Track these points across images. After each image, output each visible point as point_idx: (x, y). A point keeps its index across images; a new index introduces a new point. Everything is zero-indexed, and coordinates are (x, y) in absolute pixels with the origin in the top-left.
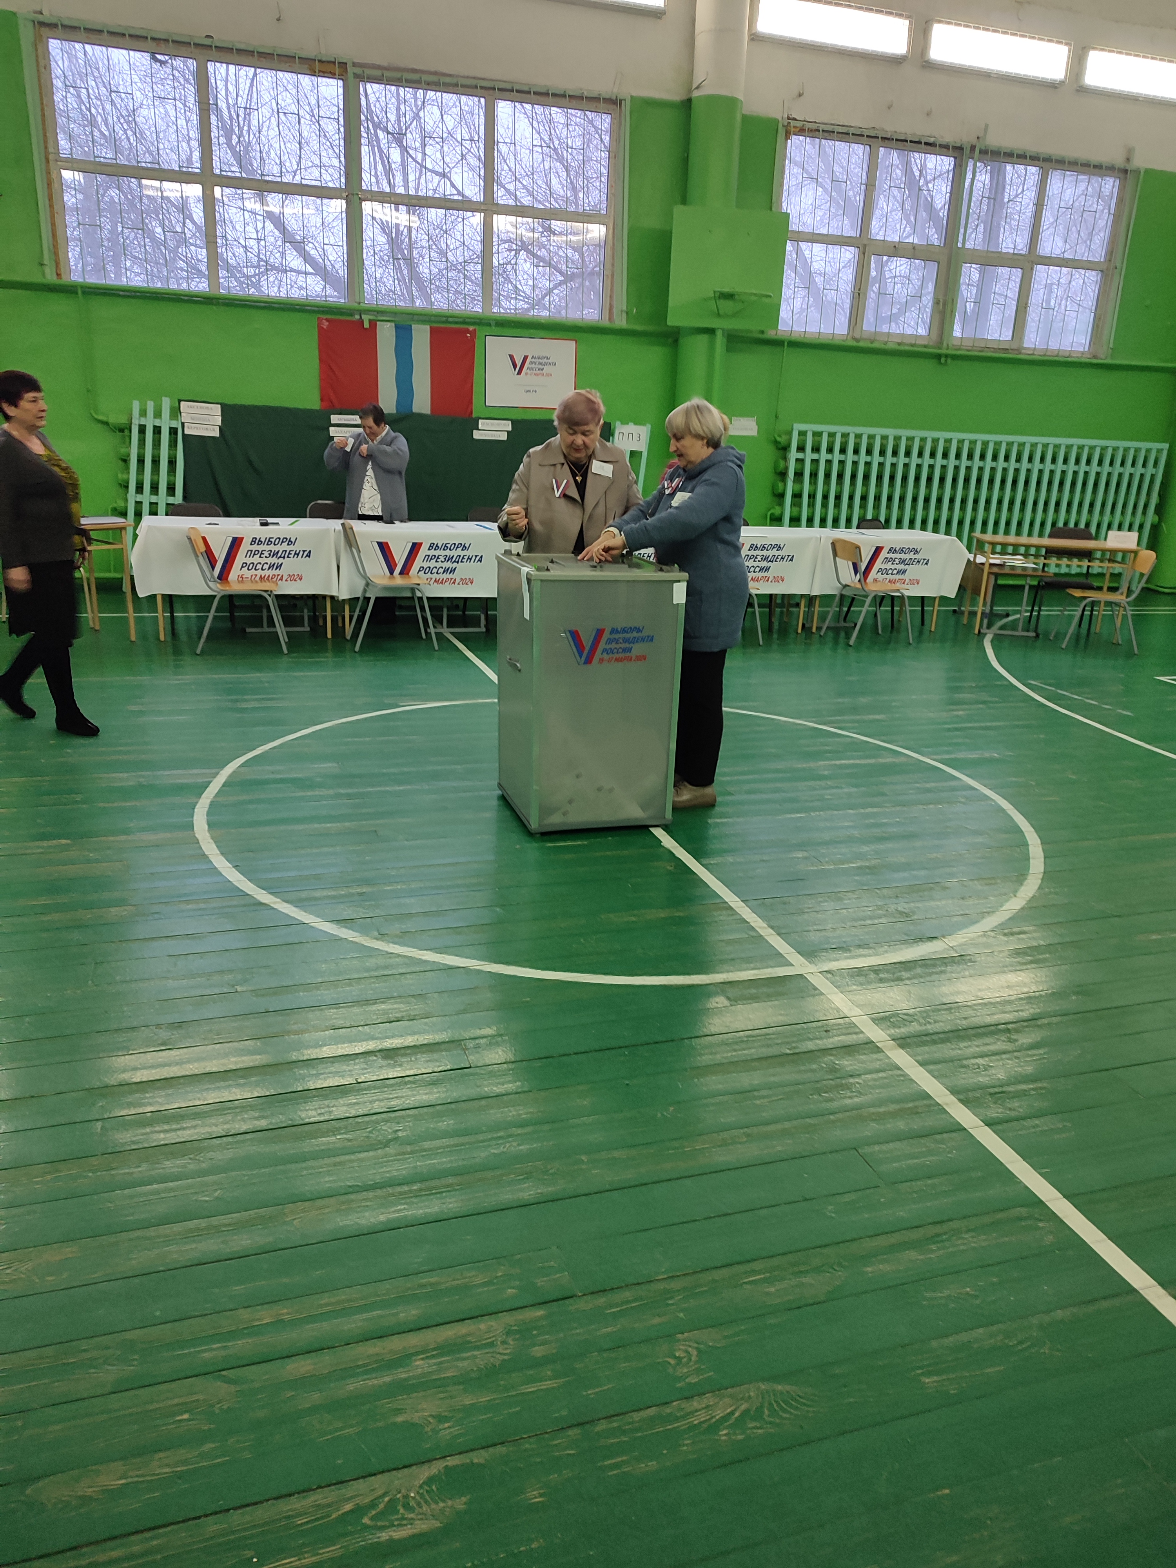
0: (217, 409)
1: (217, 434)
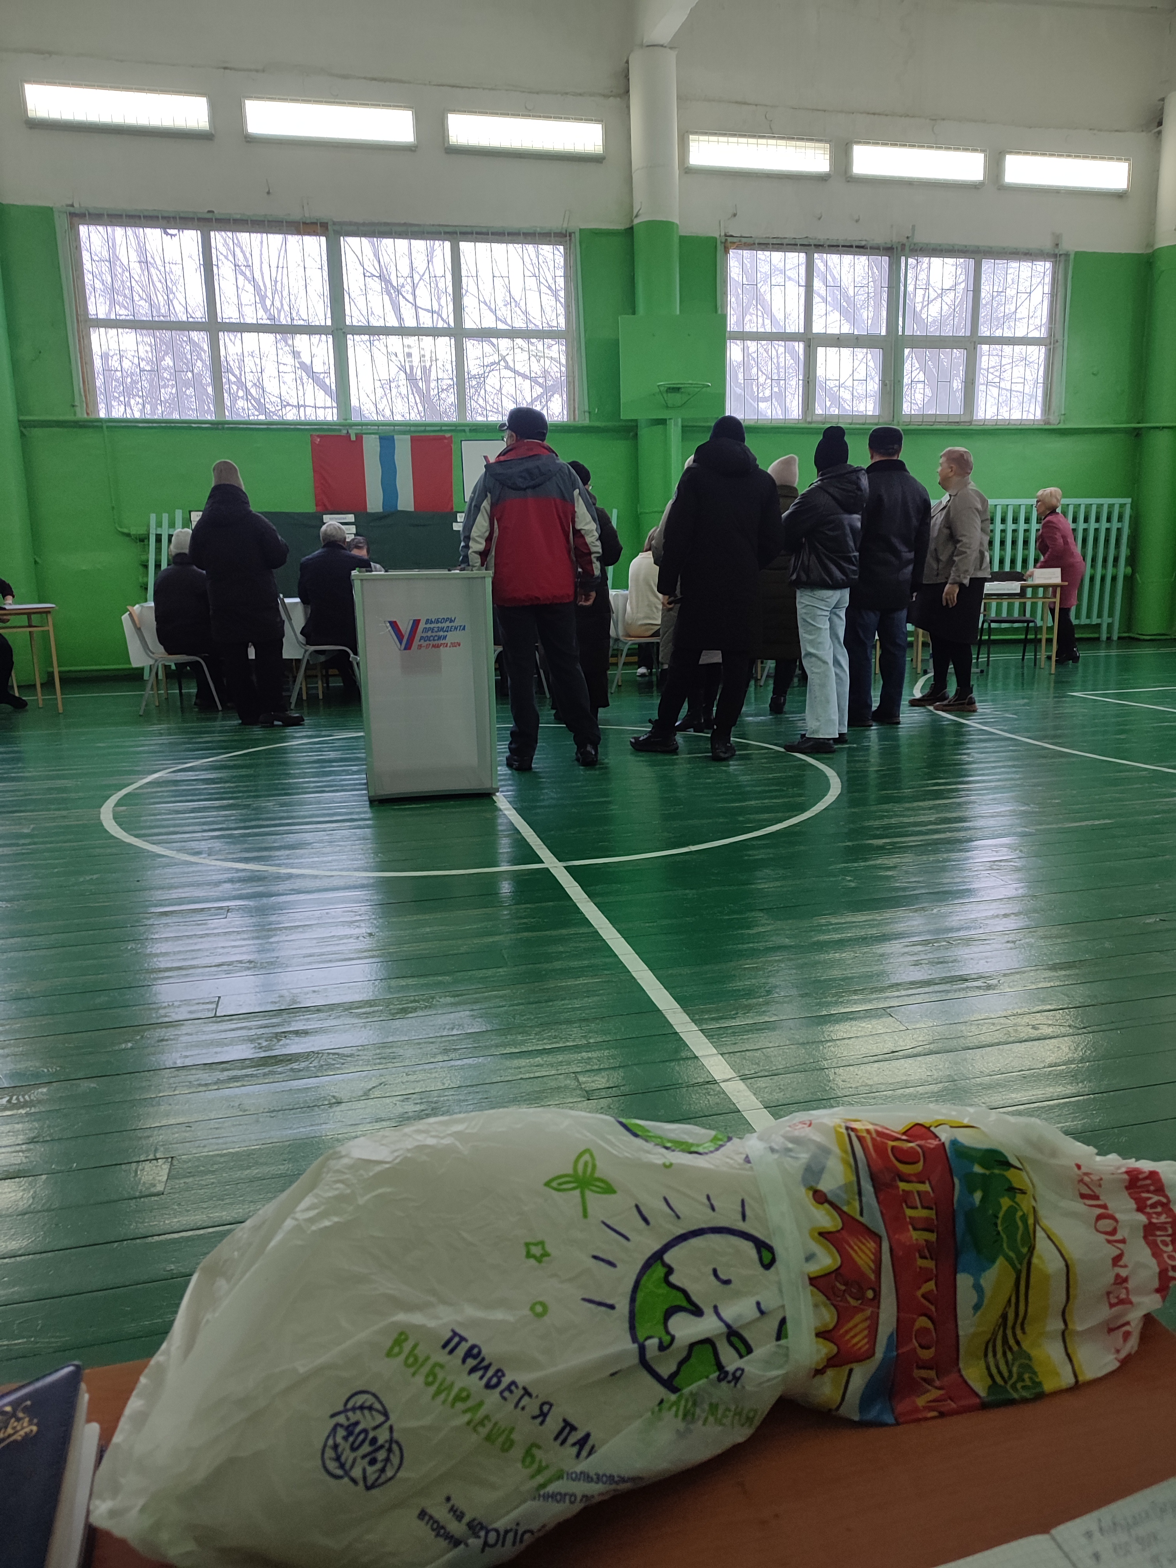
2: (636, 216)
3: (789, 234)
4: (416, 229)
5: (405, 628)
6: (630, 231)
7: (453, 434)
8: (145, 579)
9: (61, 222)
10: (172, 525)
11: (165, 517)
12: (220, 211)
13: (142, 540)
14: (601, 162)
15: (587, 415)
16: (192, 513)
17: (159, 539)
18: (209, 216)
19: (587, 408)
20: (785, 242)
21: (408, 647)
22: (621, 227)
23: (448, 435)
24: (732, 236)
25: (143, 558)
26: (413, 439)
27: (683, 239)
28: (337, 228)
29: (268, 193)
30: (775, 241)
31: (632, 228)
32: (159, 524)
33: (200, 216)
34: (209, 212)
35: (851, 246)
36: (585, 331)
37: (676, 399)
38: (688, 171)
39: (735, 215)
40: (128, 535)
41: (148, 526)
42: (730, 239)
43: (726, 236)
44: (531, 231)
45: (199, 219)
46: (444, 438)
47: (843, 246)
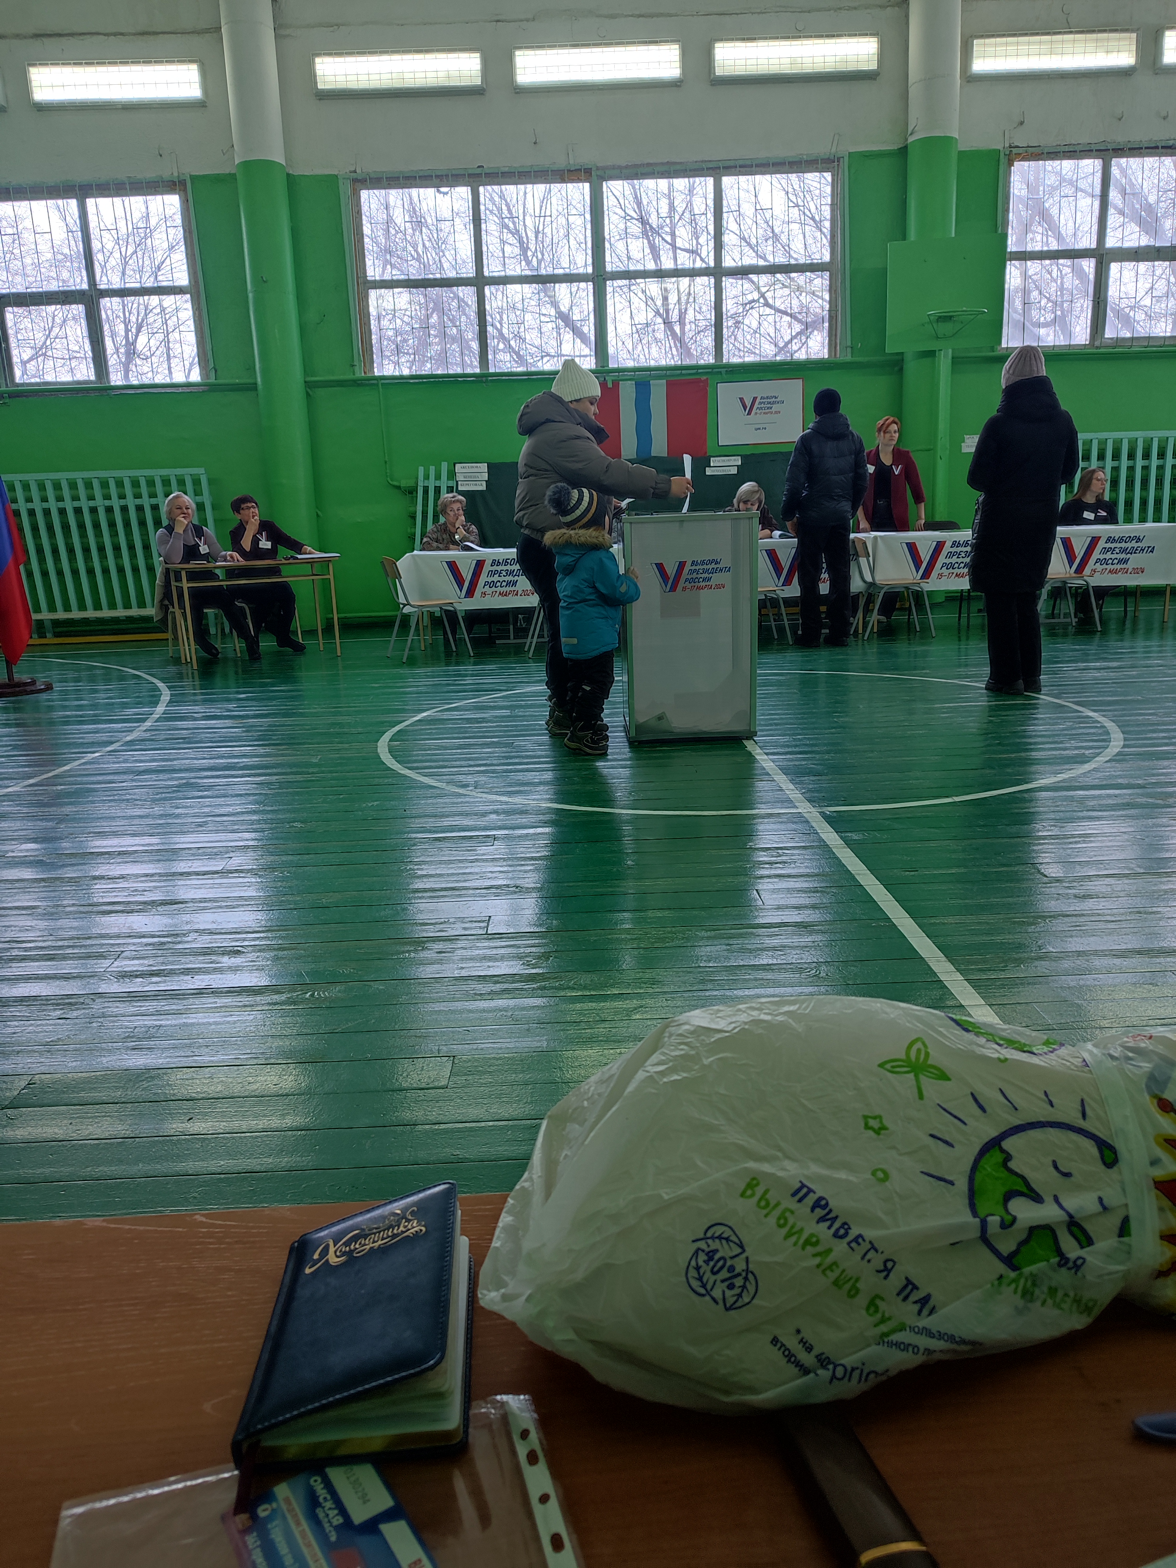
0: (484, 467)
1: (483, 487)
2: (911, 134)
3: (1084, 139)
4: (678, 167)
5: (671, 570)
6: (903, 151)
7: (709, 376)
8: (413, 530)
9: (345, 188)
10: (438, 477)
11: (432, 469)
12: (490, 165)
13: (411, 493)
14: (875, 79)
15: (849, 350)
16: (457, 465)
17: (426, 490)
18: (479, 171)
19: (849, 344)
20: (1078, 148)
21: (674, 588)
22: (893, 146)
23: (704, 378)
24: (1017, 147)
25: (412, 509)
26: (669, 384)
27: (963, 155)
28: (599, 173)
29: (535, 143)
30: (1067, 149)
31: (906, 147)
32: (427, 477)
33: (470, 172)
34: (479, 167)
35: (1157, 147)
36: (851, 261)
37: (945, 328)
38: (971, 79)
39: (1022, 123)
40: (399, 488)
41: (417, 478)
42: (1015, 151)
43: (1010, 147)
44: (797, 159)
45: (470, 175)
46: (699, 381)
47: (1146, 148)
